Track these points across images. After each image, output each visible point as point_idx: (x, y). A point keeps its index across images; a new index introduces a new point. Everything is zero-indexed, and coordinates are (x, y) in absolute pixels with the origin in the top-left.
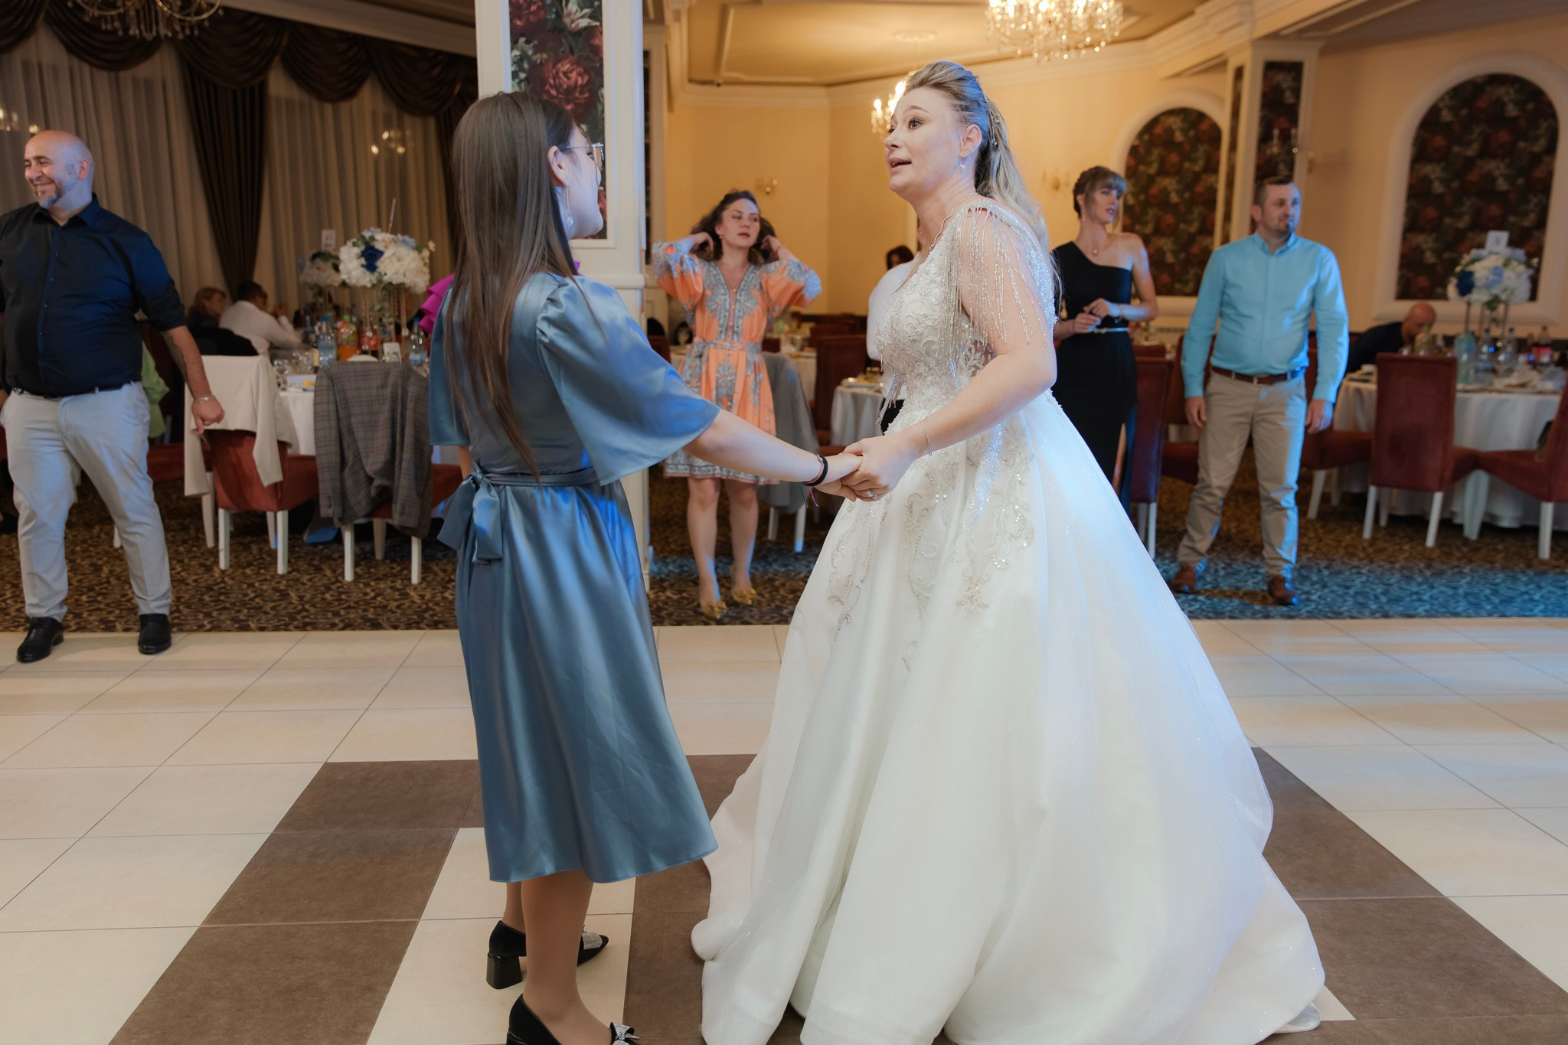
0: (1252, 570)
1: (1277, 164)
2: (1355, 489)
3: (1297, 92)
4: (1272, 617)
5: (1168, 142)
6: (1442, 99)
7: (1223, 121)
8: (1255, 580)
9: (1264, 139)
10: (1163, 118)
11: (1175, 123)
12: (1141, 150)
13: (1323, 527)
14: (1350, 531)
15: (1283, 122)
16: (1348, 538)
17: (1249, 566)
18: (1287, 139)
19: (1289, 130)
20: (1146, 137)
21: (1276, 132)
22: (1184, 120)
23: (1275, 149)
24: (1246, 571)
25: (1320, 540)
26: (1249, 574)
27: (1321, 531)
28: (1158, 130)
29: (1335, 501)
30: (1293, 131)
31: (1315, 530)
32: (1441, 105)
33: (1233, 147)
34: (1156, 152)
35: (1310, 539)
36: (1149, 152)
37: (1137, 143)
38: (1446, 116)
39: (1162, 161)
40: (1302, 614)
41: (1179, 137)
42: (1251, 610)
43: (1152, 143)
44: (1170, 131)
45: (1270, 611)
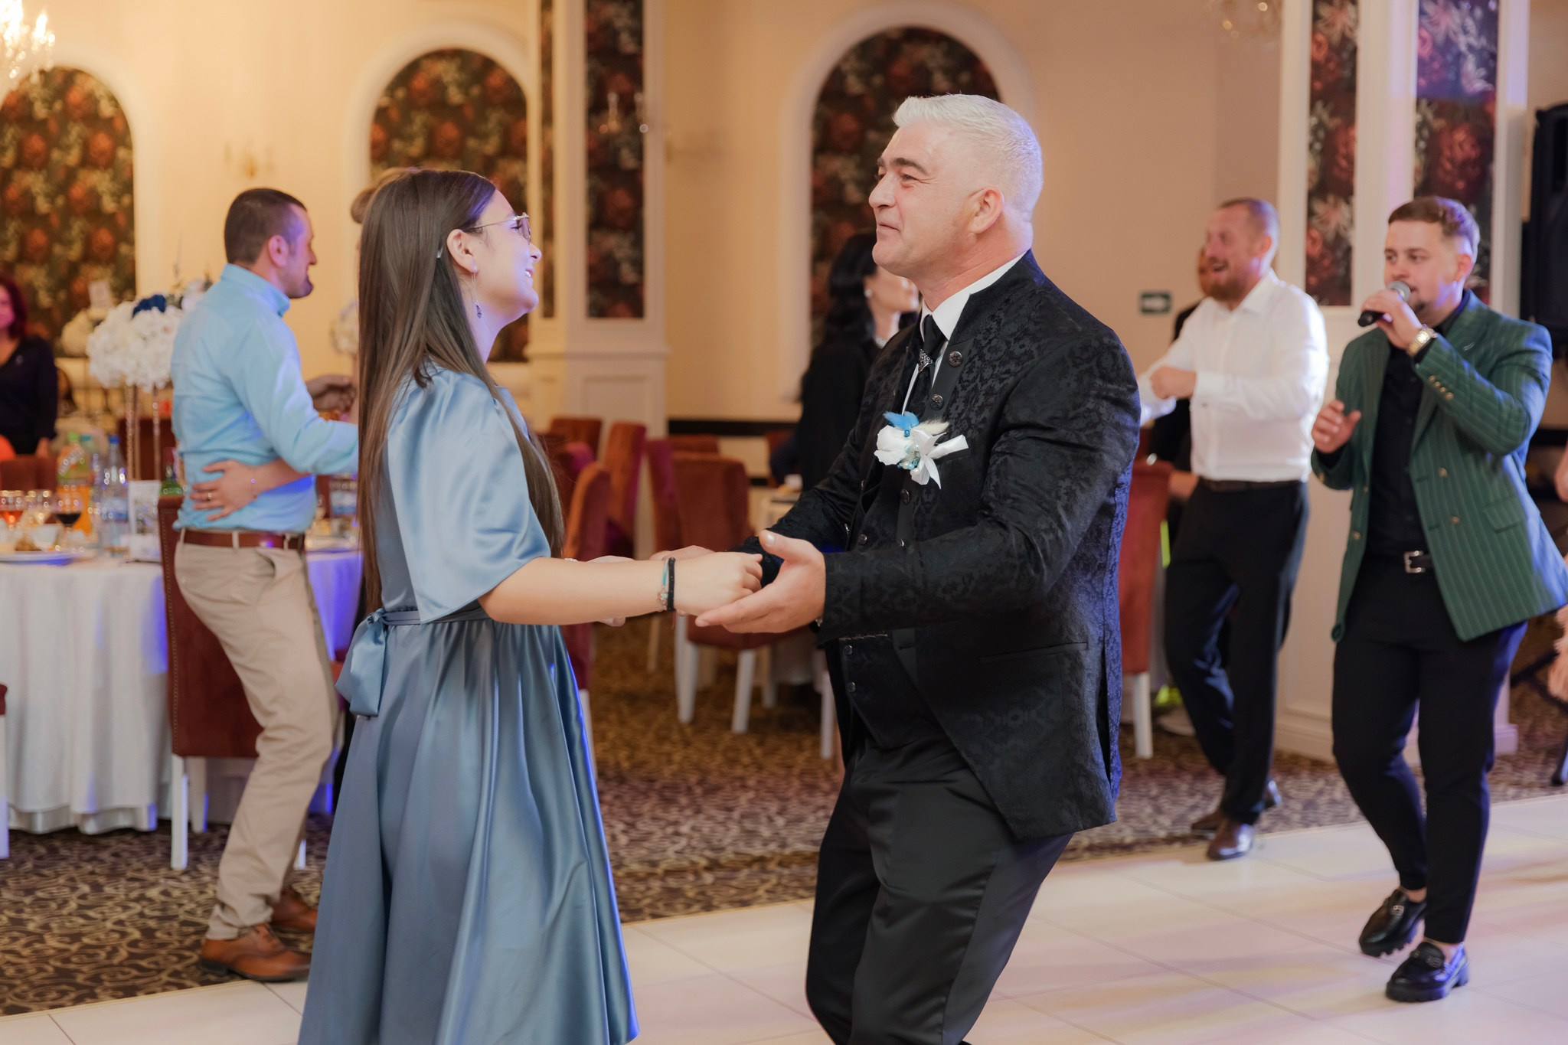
0: (670, 830)
1: (618, 150)
2: (797, 678)
3: (638, 35)
4: (717, 908)
5: (437, 104)
6: (845, 59)
7: (527, 76)
8: (678, 847)
9: (596, 108)
10: (426, 64)
11: (447, 72)
12: (394, 114)
13: (761, 744)
14: (800, 749)
15: (621, 81)
16: (801, 759)
17: (662, 823)
18: (629, 107)
19: (632, 95)
20: (400, 93)
21: (613, 98)
22: (461, 69)
23: (612, 123)
24: (659, 834)
25: (760, 768)
26: (665, 837)
27: (758, 752)
28: (420, 82)
29: (768, 699)
30: (638, 98)
31: (750, 752)
32: (846, 67)
33: (547, 118)
34: (419, 120)
35: (745, 767)
36: (407, 120)
37: (385, 101)
38: (854, 85)
39: (431, 135)
40: (760, 897)
41: (455, 96)
42: (682, 900)
43: (410, 105)
44: (438, 85)
45: (711, 898)
